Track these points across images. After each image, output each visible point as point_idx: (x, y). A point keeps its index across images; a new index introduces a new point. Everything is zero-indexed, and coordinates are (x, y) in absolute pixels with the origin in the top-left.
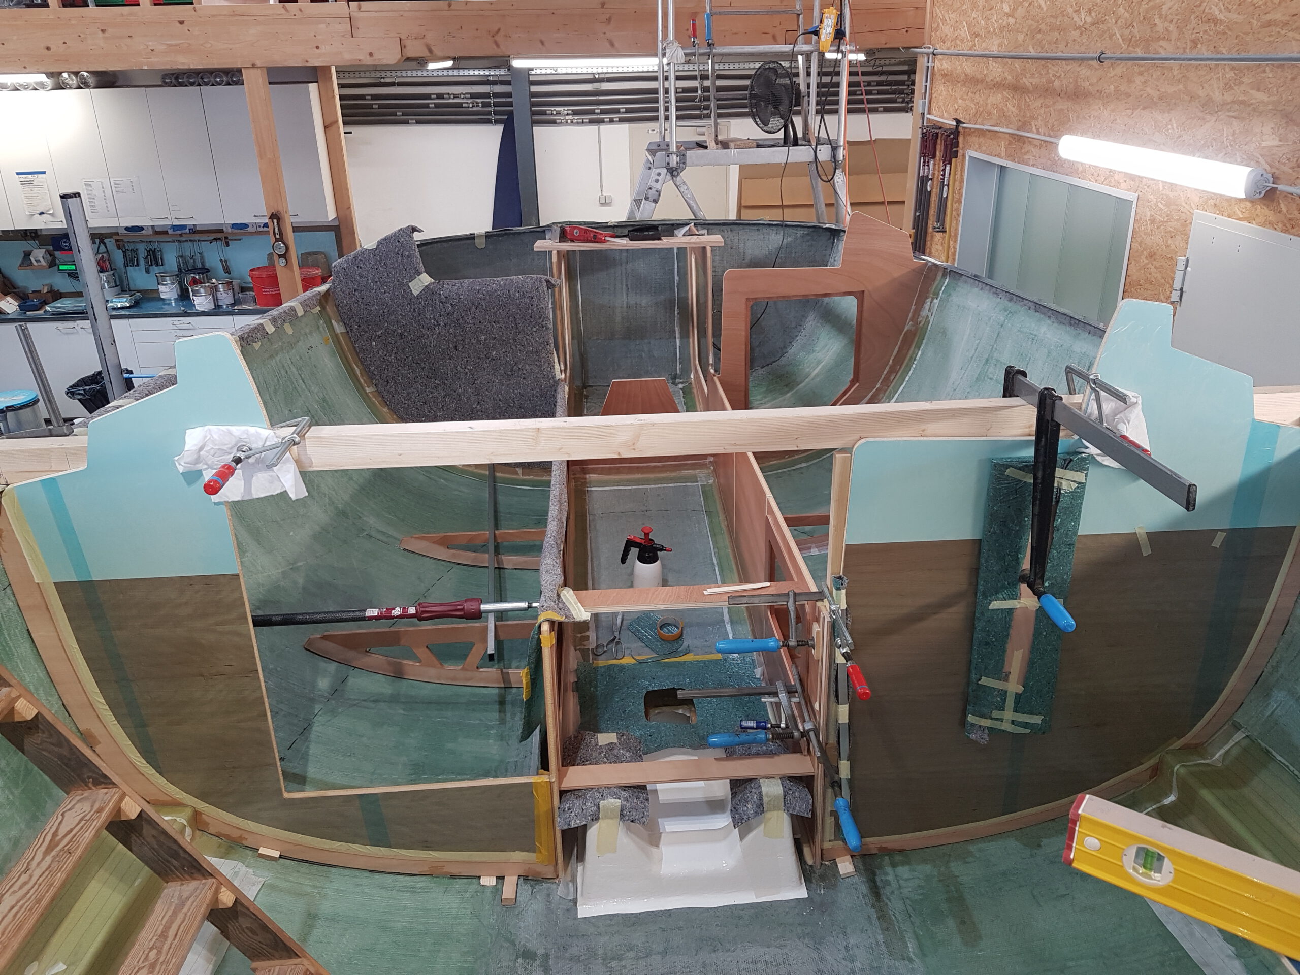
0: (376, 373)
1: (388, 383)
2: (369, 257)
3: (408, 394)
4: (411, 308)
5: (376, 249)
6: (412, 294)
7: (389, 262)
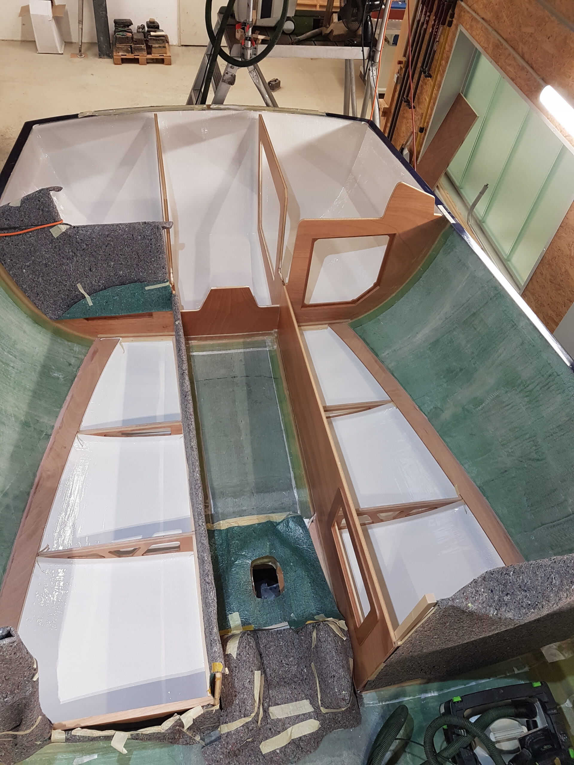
0: (28, 289)
1: (38, 294)
2: (15, 212)
3: (55, 301)
4: (52, 246)
5: (21, 207)
6: (53, 236)
7: (32, 215)
